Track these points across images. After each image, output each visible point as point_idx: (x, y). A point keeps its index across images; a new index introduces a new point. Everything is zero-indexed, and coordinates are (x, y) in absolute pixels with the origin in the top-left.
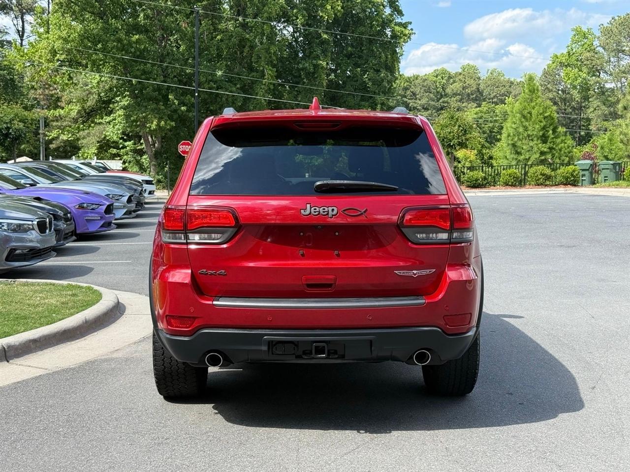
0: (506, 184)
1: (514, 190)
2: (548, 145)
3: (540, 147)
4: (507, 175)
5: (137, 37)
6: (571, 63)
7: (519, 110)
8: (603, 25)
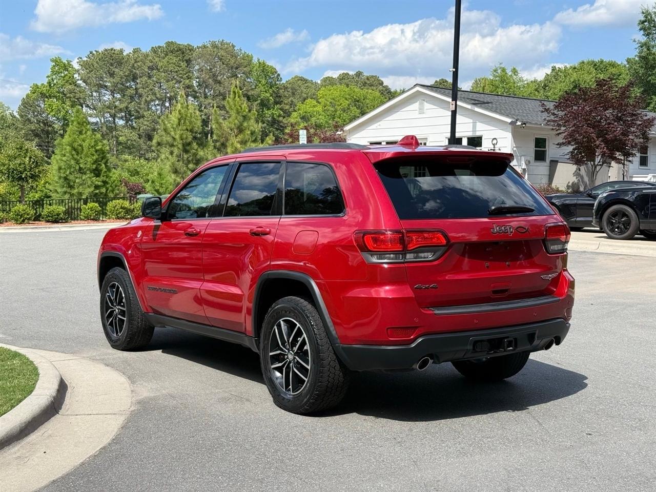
0: (88, 218)
1: (97, 224)
2: (102, 178)
3: (94, 181)
4: (88, 209)
6: (53, 95)
7: (68, 142)
8: (81, 58)
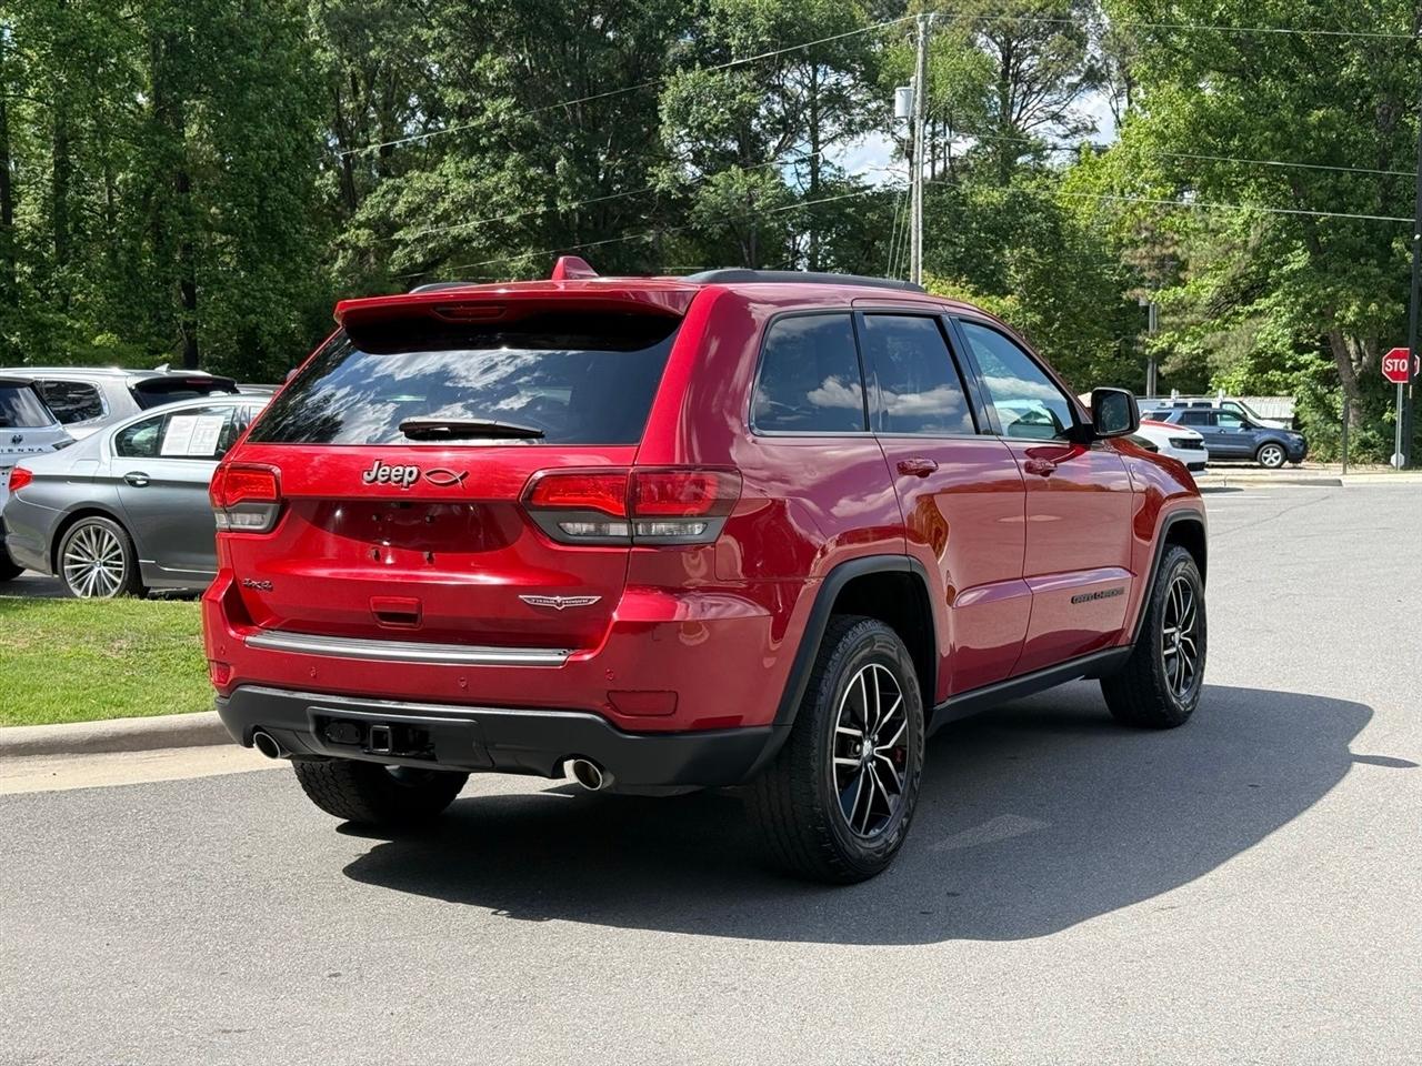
5: (1321, 113)
